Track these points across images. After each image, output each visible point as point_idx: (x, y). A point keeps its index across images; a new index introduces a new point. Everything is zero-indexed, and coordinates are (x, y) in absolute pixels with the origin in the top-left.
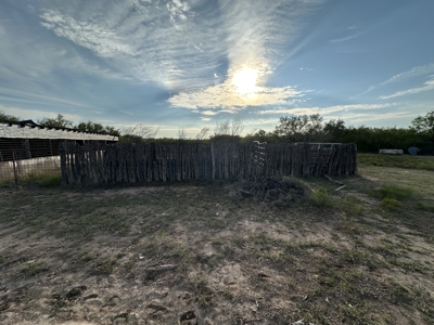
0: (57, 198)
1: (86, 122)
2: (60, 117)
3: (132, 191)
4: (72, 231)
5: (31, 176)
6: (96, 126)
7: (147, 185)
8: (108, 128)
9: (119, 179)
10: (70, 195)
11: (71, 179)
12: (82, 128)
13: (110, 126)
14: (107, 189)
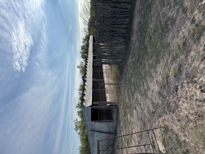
0: (131, 67)
1: (80, 55)
2: (78, 67)
3: (136, 20)
4: (157, 56)
5: (114, 79)
6: (82, 49)
7: (133, 8)
8: (84, 42)
9: (124, 31)
10: (130, 60)
11: (119, 60)
12: (85, 57)
13: (82, 40)
14: (130, 40)
